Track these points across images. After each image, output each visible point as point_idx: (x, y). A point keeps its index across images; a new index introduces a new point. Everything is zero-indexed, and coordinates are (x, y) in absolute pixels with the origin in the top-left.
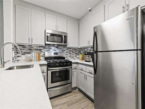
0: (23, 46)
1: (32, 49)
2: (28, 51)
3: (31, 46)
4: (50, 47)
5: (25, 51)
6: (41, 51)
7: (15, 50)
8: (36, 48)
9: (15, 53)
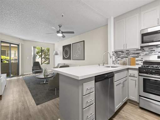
0: (122, 52)
1: (129, 53)
2: (126, 56)
3: (128, 50)
4: (152, 49)
5: (123, 55)
6: (139, 54)
7: (116, 56)
8: (134, 52)
9: (116, 58)
